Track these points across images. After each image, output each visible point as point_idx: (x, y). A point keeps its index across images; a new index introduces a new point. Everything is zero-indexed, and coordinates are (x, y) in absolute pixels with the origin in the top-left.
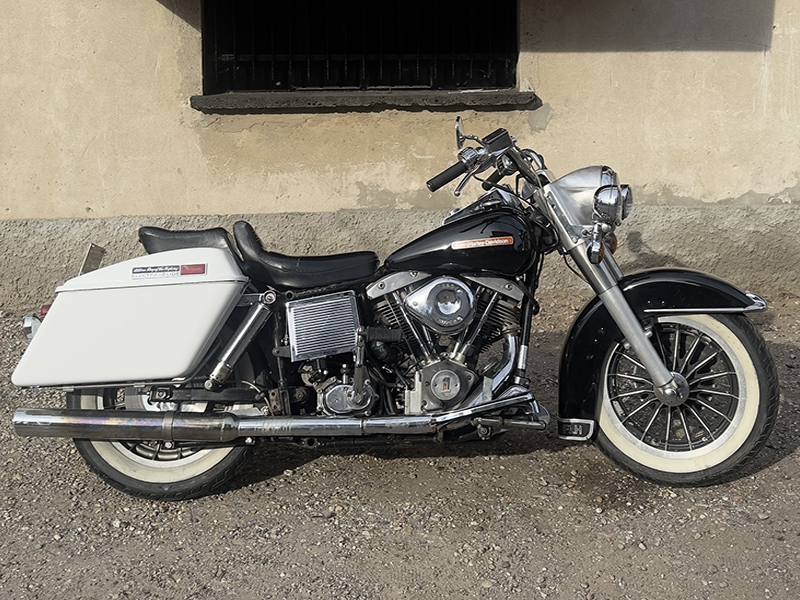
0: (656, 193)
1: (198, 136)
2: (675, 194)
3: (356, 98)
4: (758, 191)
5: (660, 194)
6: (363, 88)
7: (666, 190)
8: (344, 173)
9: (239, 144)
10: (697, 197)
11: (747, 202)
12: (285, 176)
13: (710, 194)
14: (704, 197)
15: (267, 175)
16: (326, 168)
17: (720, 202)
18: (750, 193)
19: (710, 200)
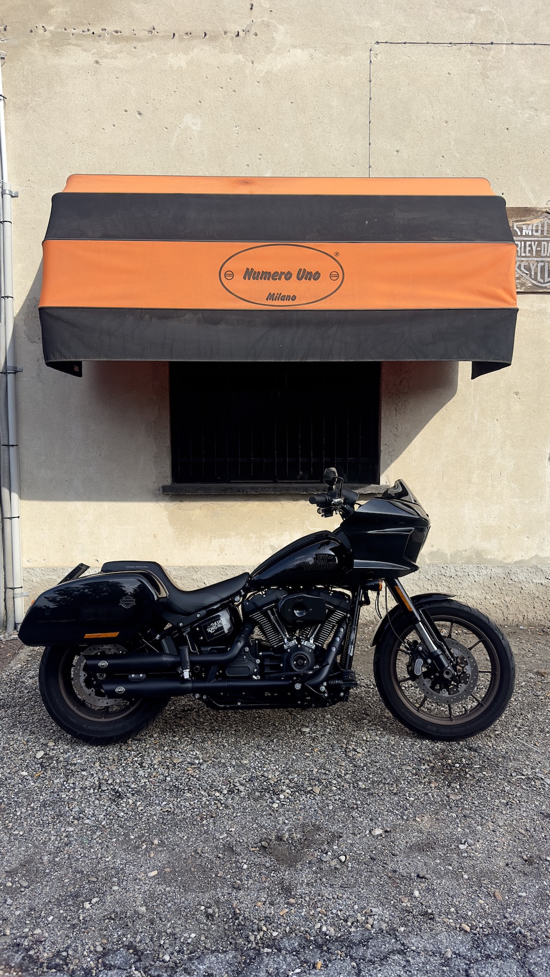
0: (472, 556)
1: (167, 512)
2: (485, 557)
3: (270, 488)
4: (541, 554)
5: (474, 557)
6: (275, 482)
7: (479, 554)
8: (262, 539)
9: (193, 518)
10: (500, 559)
11: (534, 562)
12: (223, 540)
13: (508, 557)
14: (504, 558)
15: (211, 540)
16: (250, 536)
17: (516, 563)
18: (536, 556)
19: (508, 561)
